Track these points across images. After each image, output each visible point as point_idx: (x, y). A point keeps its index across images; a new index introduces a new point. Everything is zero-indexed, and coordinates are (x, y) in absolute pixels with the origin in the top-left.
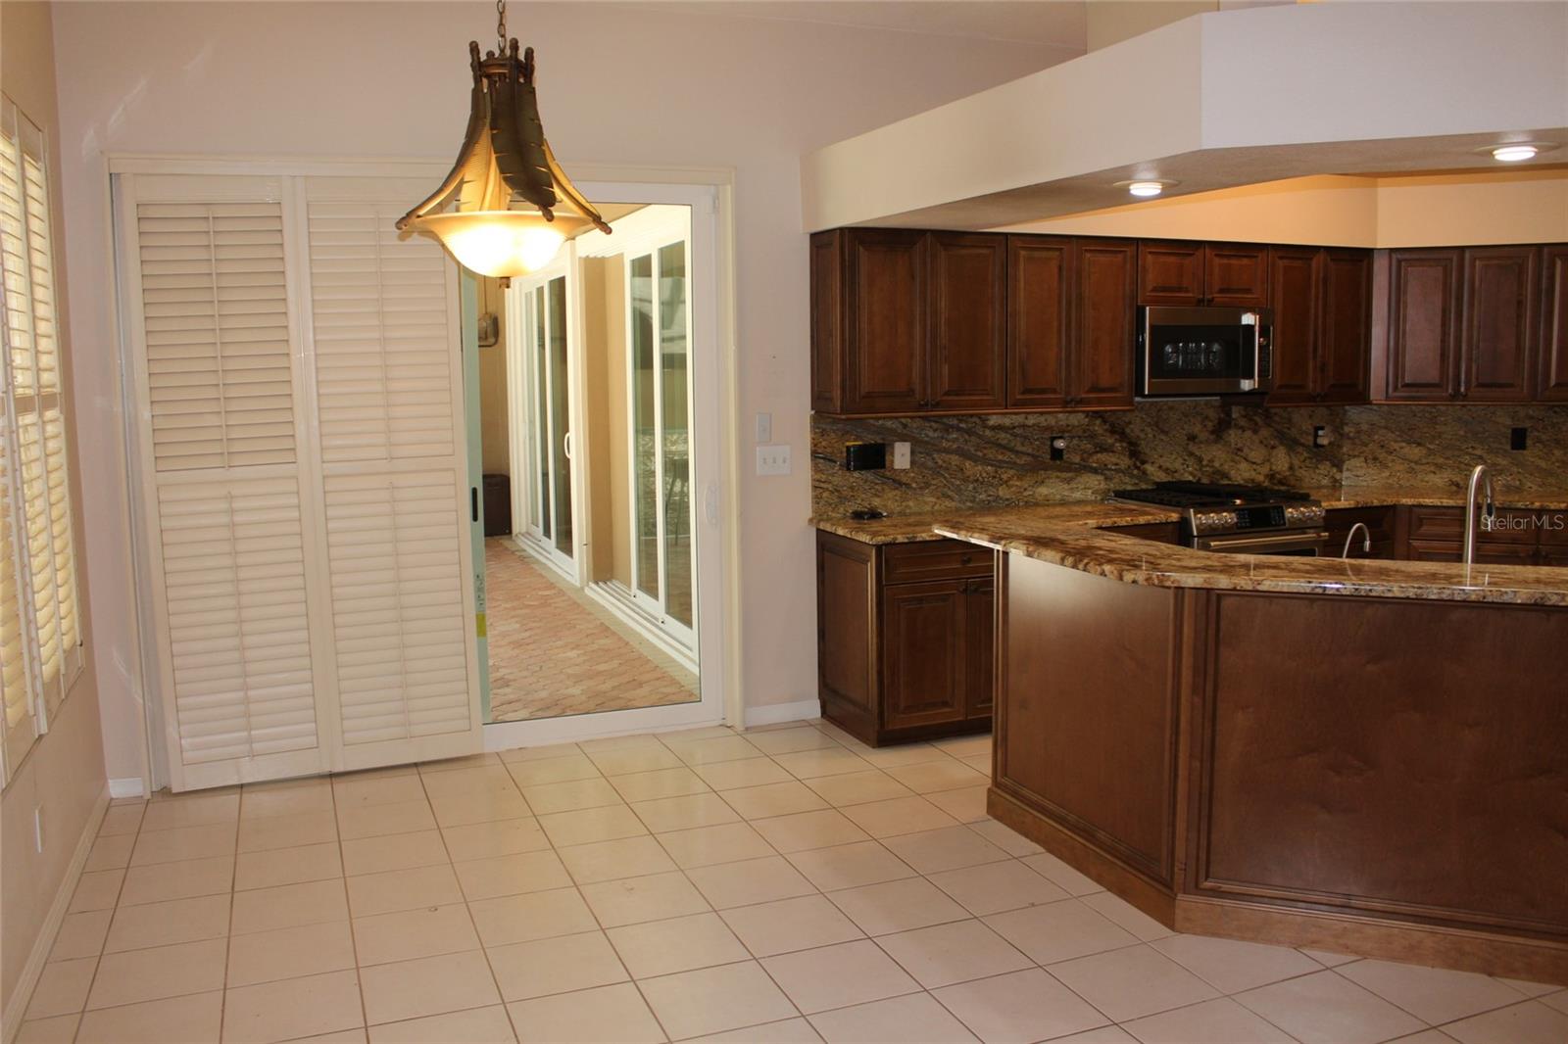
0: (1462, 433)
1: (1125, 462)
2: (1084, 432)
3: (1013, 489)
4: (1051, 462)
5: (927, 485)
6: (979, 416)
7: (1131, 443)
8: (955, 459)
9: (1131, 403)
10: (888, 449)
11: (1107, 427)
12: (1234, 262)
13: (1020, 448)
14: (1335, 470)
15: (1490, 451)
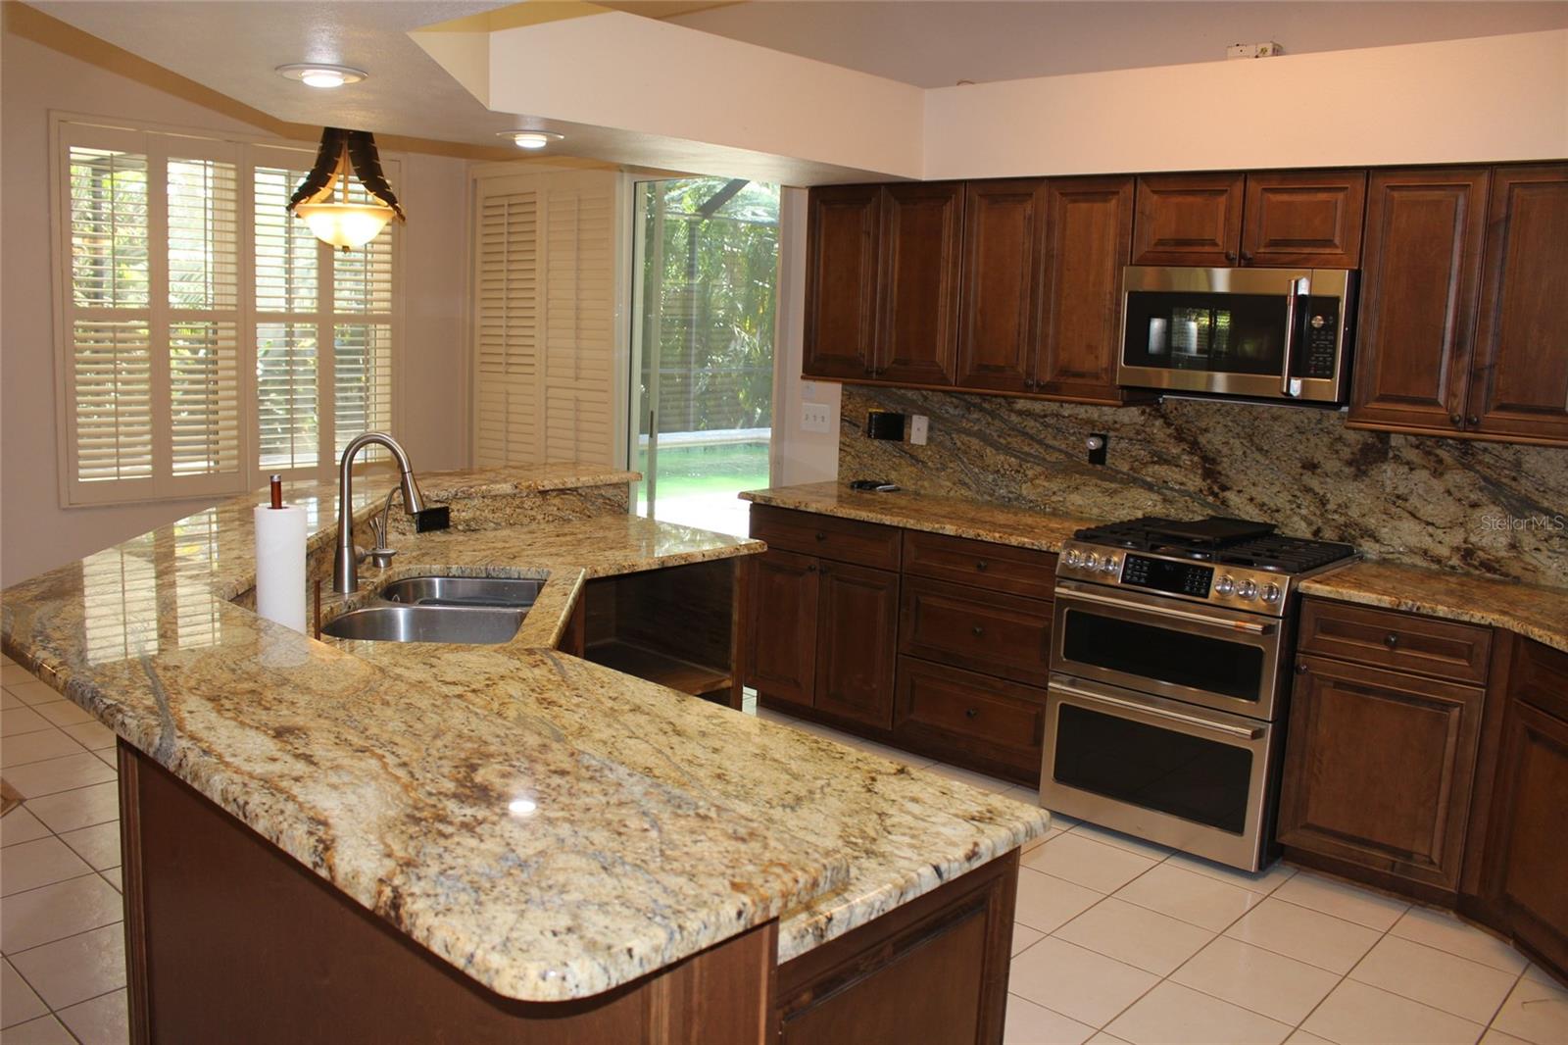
1: (1195, 482)
2: (1138, 433)
3: (1040, 490)
4: (1090, 466)
5: (944, 468)
7: (1205, 459)
8: (975, 443)
10: (907, 421)
12: (1300, 198)
13: (1050, 441)
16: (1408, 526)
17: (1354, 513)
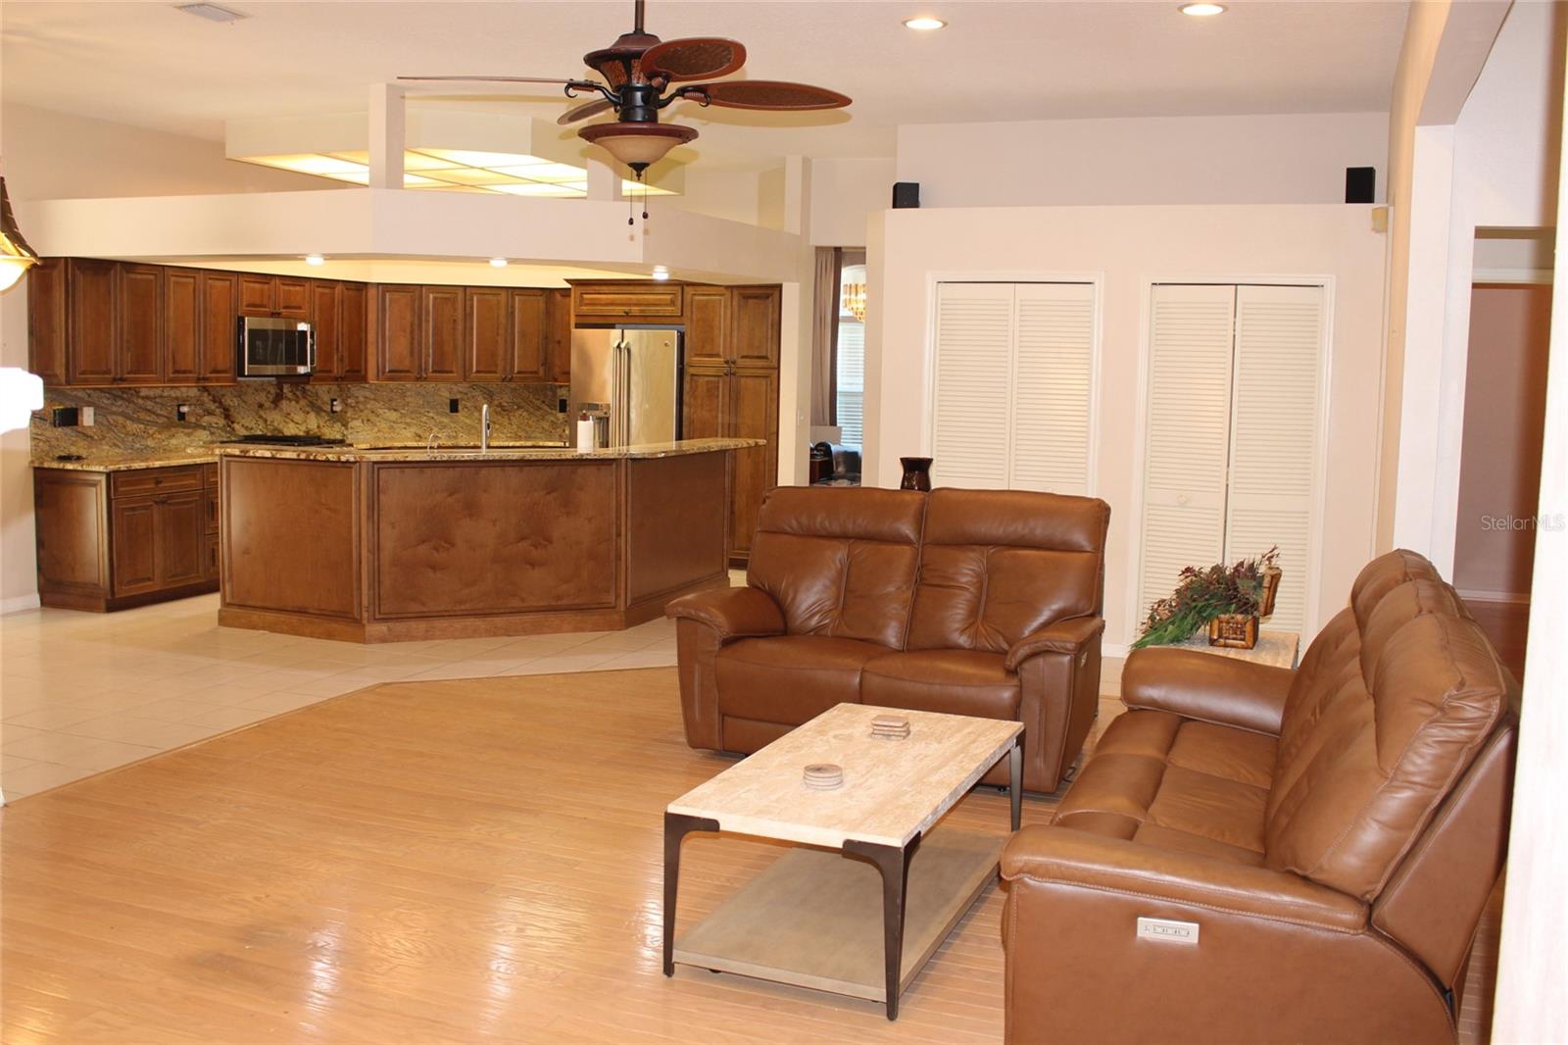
0: (421, 402)
1: (222, 422)
2: (198, 401)
4: (179, 422)
5: (104, 437)
6: (135, 389)
7: (225, 410)
8: (120, 419)
9: (235, 381)
10: (79, 412)
11: (211, 398)
12: (292, 288)
13: (159, 412)
14: (343, 428)
15: (438, 414)
16: (291, 425)
17: (276, 424)
